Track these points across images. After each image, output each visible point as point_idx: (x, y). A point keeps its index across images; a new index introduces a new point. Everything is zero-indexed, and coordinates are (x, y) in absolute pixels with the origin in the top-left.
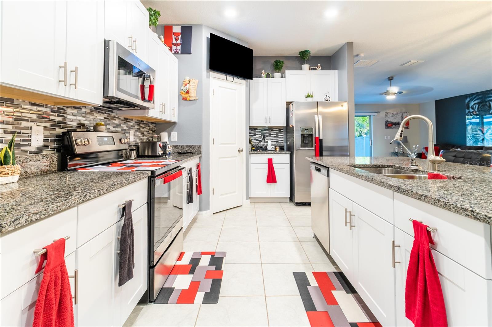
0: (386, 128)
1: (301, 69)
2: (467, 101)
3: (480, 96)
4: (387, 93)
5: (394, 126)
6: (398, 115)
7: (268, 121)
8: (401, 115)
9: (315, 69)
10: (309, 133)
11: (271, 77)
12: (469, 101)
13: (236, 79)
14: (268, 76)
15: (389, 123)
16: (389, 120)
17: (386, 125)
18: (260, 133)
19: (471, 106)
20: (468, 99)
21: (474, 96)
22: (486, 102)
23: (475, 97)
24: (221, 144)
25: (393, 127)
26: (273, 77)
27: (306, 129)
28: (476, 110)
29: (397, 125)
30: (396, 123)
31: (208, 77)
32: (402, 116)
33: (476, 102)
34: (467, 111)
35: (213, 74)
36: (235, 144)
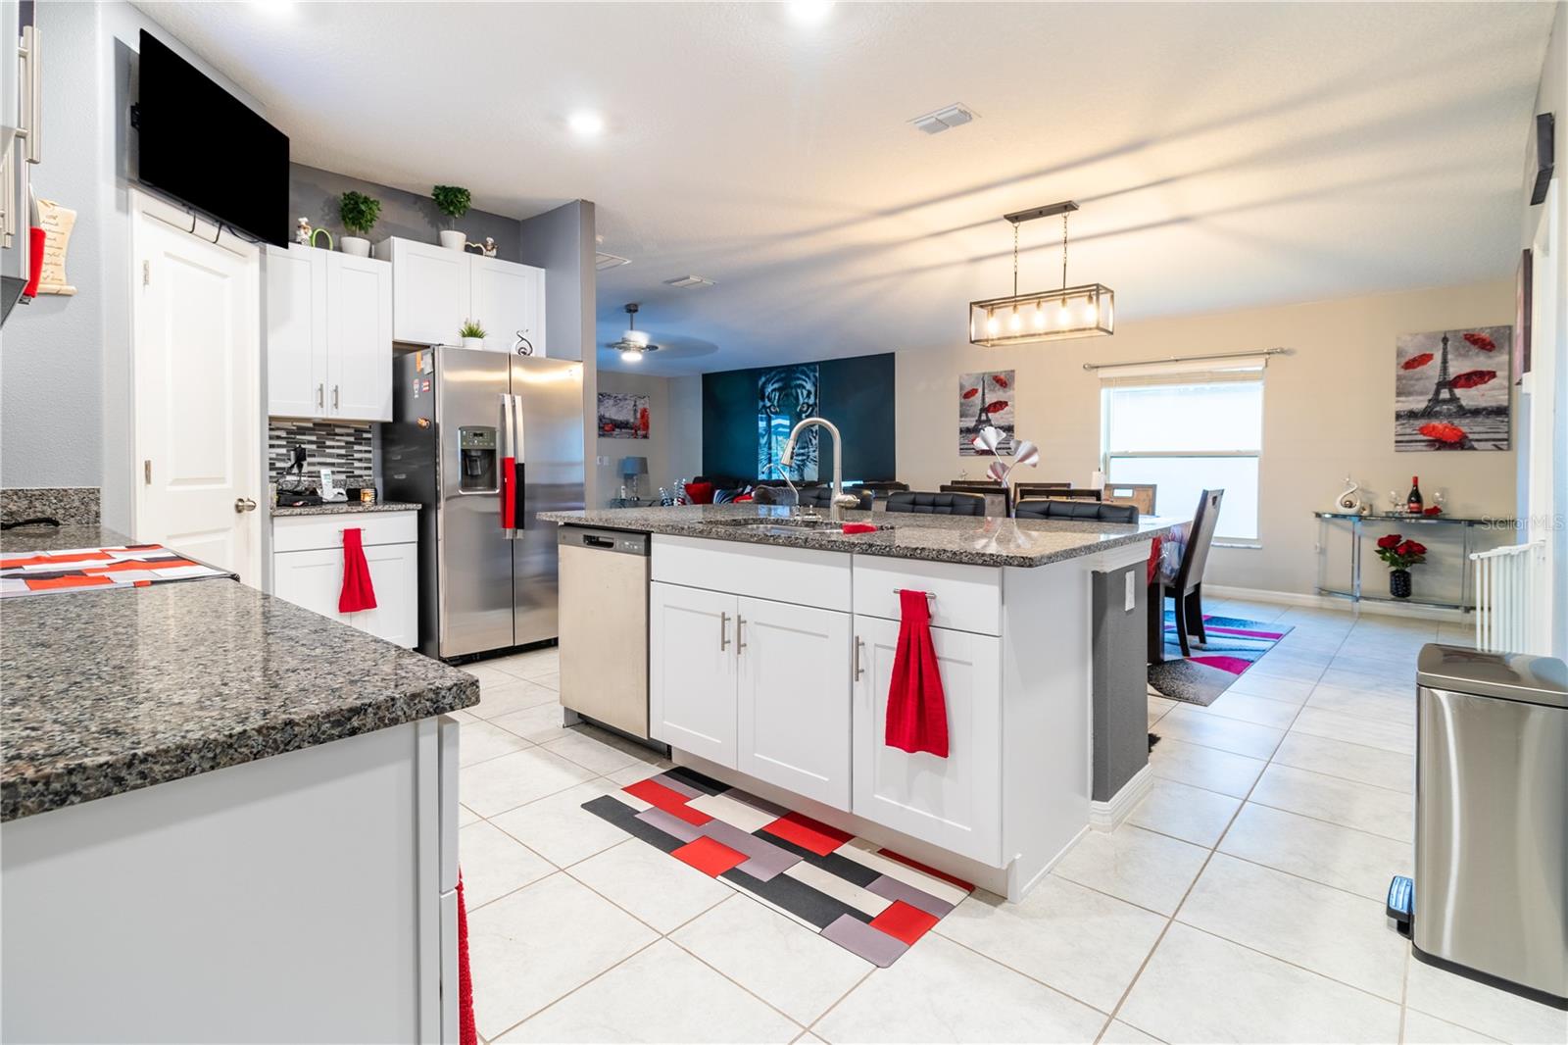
0: (600, 435)
1: (439, 243)
2: (760, 383)
3: (783, 375)
4: (624, 345)
5: (617, 431)
6: (627, 402)
7: (329, 399)
8: (633, 403)
9: (478, 251)
10: (486, 446)
11: (331, 246)
12: (764, 384)
13: (226, 236)
14: (321, 241)
15: (607, 421)
16: (607, 415)
17: (599, 428)
18: (284, 443)
19: (767, 394)
20: (763, 379)
21: (773, 373)
22: (792, 388)
23: (775, 376)
24: (177, 482)
25: (615, 433)
26: (339, 249)
27: (476, 435)
28: (775, 403)
29: (624, 428)
30: (622, 423)
31: (124, 207)
32: (635, 405)
33: (776, 386)
34: (761, 404)
35: (144, 201)
36: (222, 480)
